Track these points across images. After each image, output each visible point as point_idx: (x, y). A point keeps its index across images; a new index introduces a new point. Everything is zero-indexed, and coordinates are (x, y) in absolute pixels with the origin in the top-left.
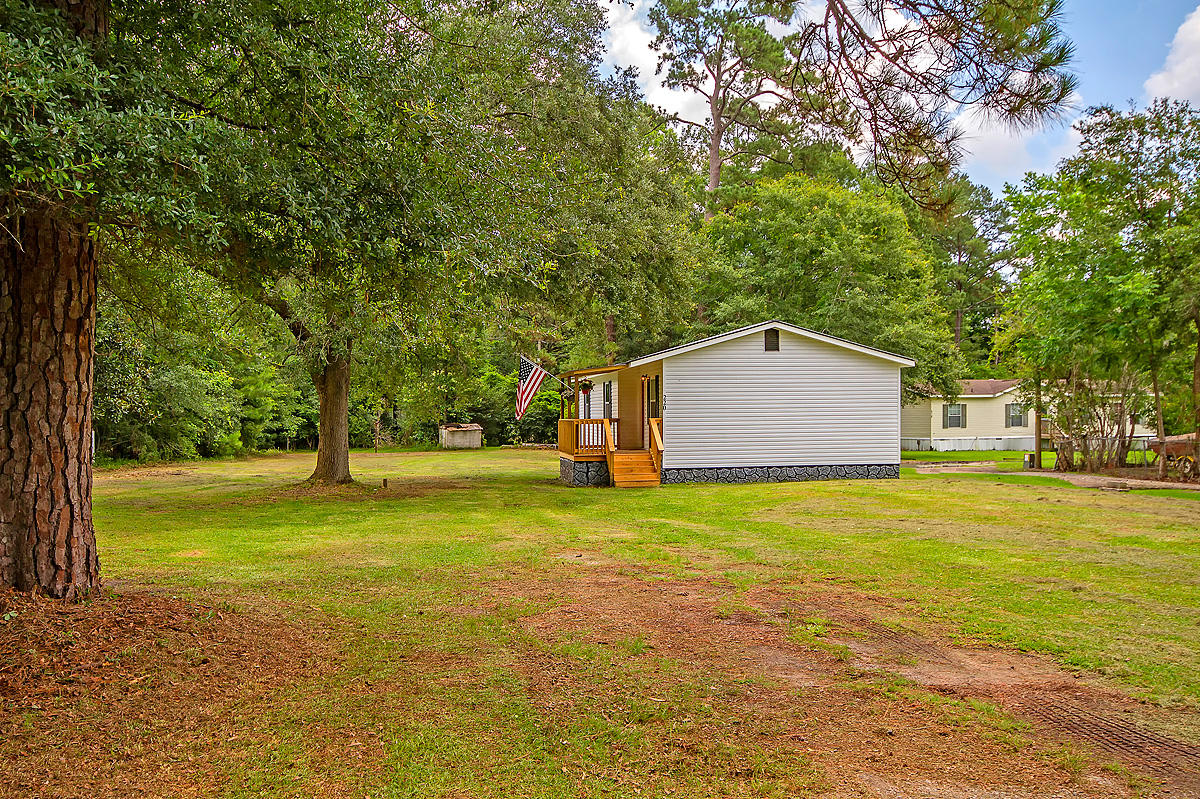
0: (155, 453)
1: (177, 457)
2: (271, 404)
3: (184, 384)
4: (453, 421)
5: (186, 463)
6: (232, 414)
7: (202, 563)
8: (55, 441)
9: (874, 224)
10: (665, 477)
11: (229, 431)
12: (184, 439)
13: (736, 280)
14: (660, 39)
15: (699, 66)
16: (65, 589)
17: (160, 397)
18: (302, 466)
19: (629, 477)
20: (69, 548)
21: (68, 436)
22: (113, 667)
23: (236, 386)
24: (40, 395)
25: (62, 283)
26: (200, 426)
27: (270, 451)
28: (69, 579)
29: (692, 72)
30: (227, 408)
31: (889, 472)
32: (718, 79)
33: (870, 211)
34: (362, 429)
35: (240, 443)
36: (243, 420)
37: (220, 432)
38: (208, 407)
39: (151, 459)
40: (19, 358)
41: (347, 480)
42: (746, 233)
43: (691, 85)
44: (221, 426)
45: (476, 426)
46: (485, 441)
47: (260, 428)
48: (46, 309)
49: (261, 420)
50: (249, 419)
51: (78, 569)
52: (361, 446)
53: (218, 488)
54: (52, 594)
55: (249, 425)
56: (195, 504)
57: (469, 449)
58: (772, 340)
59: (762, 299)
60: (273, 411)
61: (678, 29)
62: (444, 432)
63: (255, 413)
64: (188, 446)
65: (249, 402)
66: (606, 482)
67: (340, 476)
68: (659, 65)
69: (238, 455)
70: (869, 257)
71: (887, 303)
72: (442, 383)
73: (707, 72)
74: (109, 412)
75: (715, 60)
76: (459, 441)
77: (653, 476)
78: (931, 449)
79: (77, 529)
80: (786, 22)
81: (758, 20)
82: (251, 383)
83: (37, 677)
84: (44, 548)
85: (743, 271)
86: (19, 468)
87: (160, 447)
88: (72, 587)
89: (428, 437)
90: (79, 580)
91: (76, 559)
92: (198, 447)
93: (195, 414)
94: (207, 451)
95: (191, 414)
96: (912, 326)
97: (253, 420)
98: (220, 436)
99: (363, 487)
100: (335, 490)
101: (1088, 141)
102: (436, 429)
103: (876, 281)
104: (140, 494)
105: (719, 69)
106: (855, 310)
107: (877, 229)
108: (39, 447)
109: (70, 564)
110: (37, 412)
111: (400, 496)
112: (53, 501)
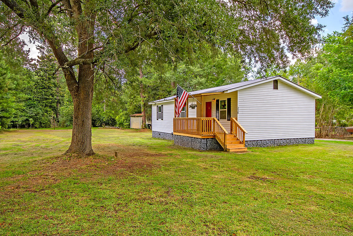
2: (14, 111)
19: (233, 146)
27: (11, 129)
31: (311, 141)
34: (46, 121)
49: (9, 118)
52: (46, 127)
58: (276, 85)
60: (14, 114)
63: (7, 115)
77: (242, 145)
82: (5, 103)
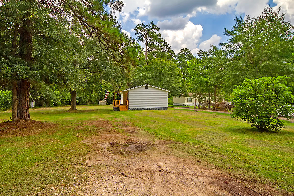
0: (45, 105)
1: (50, 106)
3: (51, 93)
4: (101, 100)
5: (51, 107)
6: (60, 99)
7: (47, 120)
8: (25, 102)
9: (171, 67)
10: (129, 109)
11: (59, 102)
12: (51, 103)
13: (148, 76)
14: (137, 33)
15: (143, 38)
16: (26, 119)
17: (46, 95)
18: (69, 108)
19: (123, 109)
20: (26, 115)
21: (26, 102)
22: (31, 126)
23: (61, 93)
24: (23, 97)
25: (25, 85)
26: (54, 101)
27: (67, 105)
28: (26, 118)
29: (142, 39)
30: (59, 98)
31: (166, 109)
32: (147, 41)
33: (170, 65)
35: (61, 104)
36: (62, 100)
37: (58, 102)
38: (55, 97)
39: (45, 106)
40: (20, 93)
41: (76, 110)
42: (150, 68)
43: (142, 41)
44: (58, 101)
45: (106, 101)
46: (107, 104)
47: (65, 101)
48: (24, 88)
49: (65, 100)
50: (63, 100)
51: (27, 117)
52: (85, 104)
53: (55, 111)
54: (24, 119)
55: (63, 101)
56: (49, 113)
57: (104, 105)
58: (147, 87)
59: (152, 80)
61: (140, 31)
62: (100, 102)
63: (64, 98)
64: (52, 105)
65: (63, 97)
66: (119, 110)
67: (75, 109)
68: (137, 38)
69: (61, 106)
70: (170, 73)
71: (173, 80)
72: (99, 93)
73: (145, 39)
74: (37, 98)
75: (146, 37)
76: (102, 103)
77: (127, 109)
78: (186, 105)
79: (27, 112)
80: (159, 31)
81: (153, 30)
83: (22, 127)
84: (23, 114)
85: (149, 74)
86: (20, 105)
87: (46, 104)
88: (27, 119)
89: (97, 103)
90: (27, 118)
91: (27, 116)
92: (53, 104)
93: (53, 99)
94: (55, 105)
95: (52, 98)
96: (177, 84)
97: (64, 100)
98: (57, 102)
99: (78, 111)
100: (74, 111)
101: (199, 55)
102: (98, 102)
103: (171, 77)
104: (41, 112)
105: (147, 39)
106: (167, 82)
107: (172, 68)
108: (23, 103)
109: (26, 116)
110: (22, 99)
111: (84, 112)
112: (24, 109)
